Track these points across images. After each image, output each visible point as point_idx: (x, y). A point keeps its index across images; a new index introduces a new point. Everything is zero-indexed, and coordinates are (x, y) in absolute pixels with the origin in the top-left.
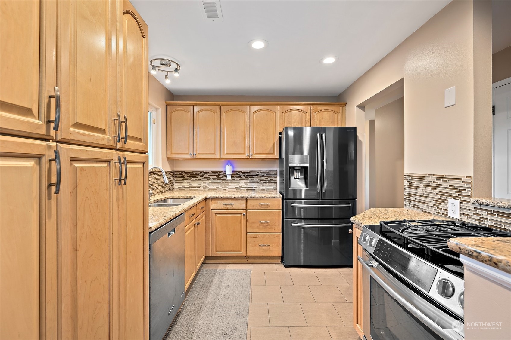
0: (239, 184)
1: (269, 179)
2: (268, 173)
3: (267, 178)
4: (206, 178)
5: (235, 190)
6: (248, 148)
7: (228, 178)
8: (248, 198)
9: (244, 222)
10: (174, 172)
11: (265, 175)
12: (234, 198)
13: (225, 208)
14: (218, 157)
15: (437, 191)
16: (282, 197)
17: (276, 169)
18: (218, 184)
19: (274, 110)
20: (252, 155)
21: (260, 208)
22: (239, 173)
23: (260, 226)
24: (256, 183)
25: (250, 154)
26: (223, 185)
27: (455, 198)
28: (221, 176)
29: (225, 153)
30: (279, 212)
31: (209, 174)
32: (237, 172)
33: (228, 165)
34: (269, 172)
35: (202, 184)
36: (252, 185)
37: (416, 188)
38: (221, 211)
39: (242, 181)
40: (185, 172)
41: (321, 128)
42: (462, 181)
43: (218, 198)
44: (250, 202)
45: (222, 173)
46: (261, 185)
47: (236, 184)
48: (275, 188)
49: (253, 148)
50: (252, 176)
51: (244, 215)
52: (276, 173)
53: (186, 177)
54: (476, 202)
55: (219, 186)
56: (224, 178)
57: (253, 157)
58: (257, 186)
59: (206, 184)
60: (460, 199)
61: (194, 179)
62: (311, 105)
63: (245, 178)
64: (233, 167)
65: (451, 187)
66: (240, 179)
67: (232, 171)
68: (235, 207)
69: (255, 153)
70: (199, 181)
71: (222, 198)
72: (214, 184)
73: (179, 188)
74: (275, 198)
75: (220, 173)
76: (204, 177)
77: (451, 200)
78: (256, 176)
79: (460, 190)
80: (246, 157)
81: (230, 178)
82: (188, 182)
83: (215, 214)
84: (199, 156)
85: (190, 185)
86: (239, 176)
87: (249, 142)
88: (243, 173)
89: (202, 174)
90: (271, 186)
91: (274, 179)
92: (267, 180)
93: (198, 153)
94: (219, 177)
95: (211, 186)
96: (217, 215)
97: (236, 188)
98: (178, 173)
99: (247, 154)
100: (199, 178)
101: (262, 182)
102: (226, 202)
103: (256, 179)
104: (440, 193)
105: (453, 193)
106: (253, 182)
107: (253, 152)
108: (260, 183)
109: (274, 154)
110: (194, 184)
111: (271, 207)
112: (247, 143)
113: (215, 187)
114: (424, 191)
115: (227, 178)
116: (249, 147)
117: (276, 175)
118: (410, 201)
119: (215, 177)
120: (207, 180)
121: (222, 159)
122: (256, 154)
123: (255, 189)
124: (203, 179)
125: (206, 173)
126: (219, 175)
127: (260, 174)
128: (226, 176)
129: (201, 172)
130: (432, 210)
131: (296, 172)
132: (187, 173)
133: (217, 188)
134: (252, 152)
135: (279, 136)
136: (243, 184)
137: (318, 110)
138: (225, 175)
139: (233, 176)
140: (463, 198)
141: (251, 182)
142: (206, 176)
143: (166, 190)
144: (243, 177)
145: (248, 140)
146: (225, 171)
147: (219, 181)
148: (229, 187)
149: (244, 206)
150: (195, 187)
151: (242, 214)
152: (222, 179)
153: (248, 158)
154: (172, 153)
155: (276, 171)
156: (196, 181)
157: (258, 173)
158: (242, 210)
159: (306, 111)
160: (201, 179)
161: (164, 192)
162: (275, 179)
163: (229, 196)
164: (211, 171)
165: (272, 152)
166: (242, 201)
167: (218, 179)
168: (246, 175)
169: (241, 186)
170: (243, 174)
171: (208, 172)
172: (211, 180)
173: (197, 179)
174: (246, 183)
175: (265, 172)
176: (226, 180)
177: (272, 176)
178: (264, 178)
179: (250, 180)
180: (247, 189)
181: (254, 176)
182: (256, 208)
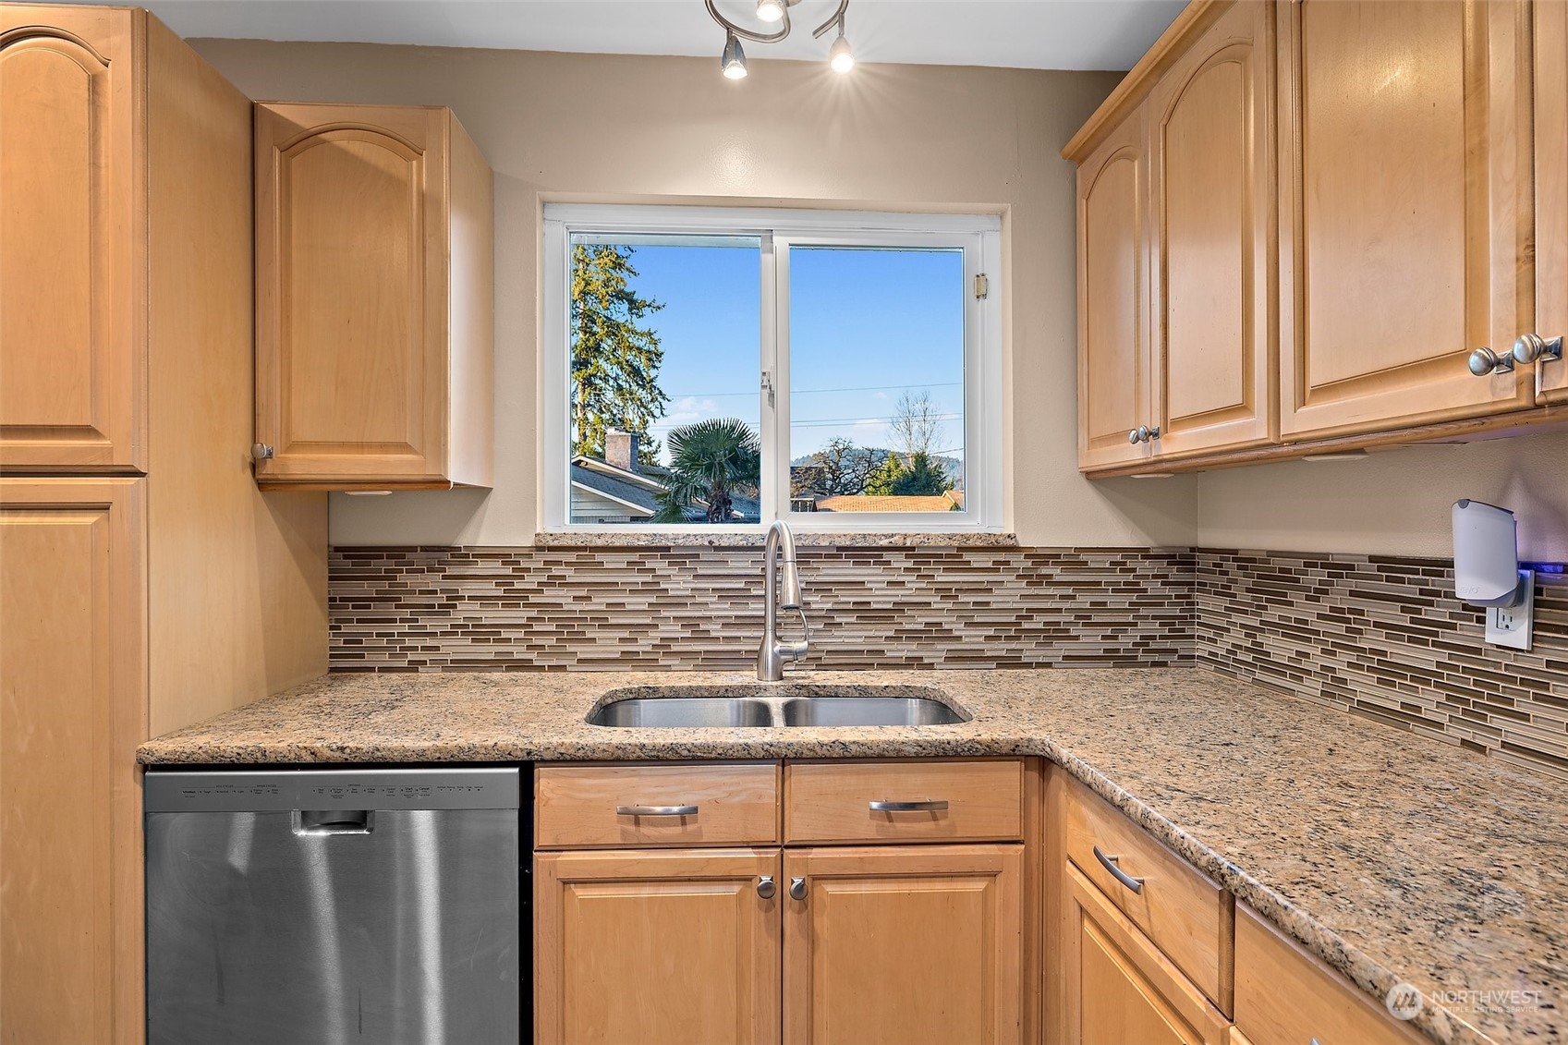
7: (1495, 635)
10: (1185, 559)
18: (1421, 676)
26: (1456, 696)
28: (1438, 612)
31: (1353, 584)
35: (1316, 656)
40: (1235, 555)
53: (1245, 597)
55: (1429, 700)
56: (1467, 634)
61: (1274, 613)
67: (1529, 568)
68: (1157, 918)
70: (1299, 631)
72: (1388, 672)
73: (1212, 659)
75: (1431, 583)
76: (1325, 606)
81: (1520, 635)
82: (1251, 632)
83: (1081, 909)
85: (1257, 649)
89: (1315, 577)
94: (1428, 613)
95: (1365, 687)
98: (1208, 561)
100: (1303, 609)
110: (1280, 648)
113: (1393, 699)
115: (1492, 639)
119: (1393, 614)
120: (1340, 628)
124: (1320, 616)
125: (1339, 568)
128: (1480, 615)
129: (1313, 560)
132: (1245, 561)
133: (1408, 716)
142: (1339, 597)
143: (1065, 658)
147: (1426, 657)
150: (1278, 670)
152: (1446, 636)
156: (1286, 630)
160: (1311, 614)
161: (1049, 665)
164: (1372, 559)
166: (1199, 900)
167: (1420, 634)
171: (1351, 567)
172: (1372, 640)
173: (1292, 614)
176: (1477, 651)
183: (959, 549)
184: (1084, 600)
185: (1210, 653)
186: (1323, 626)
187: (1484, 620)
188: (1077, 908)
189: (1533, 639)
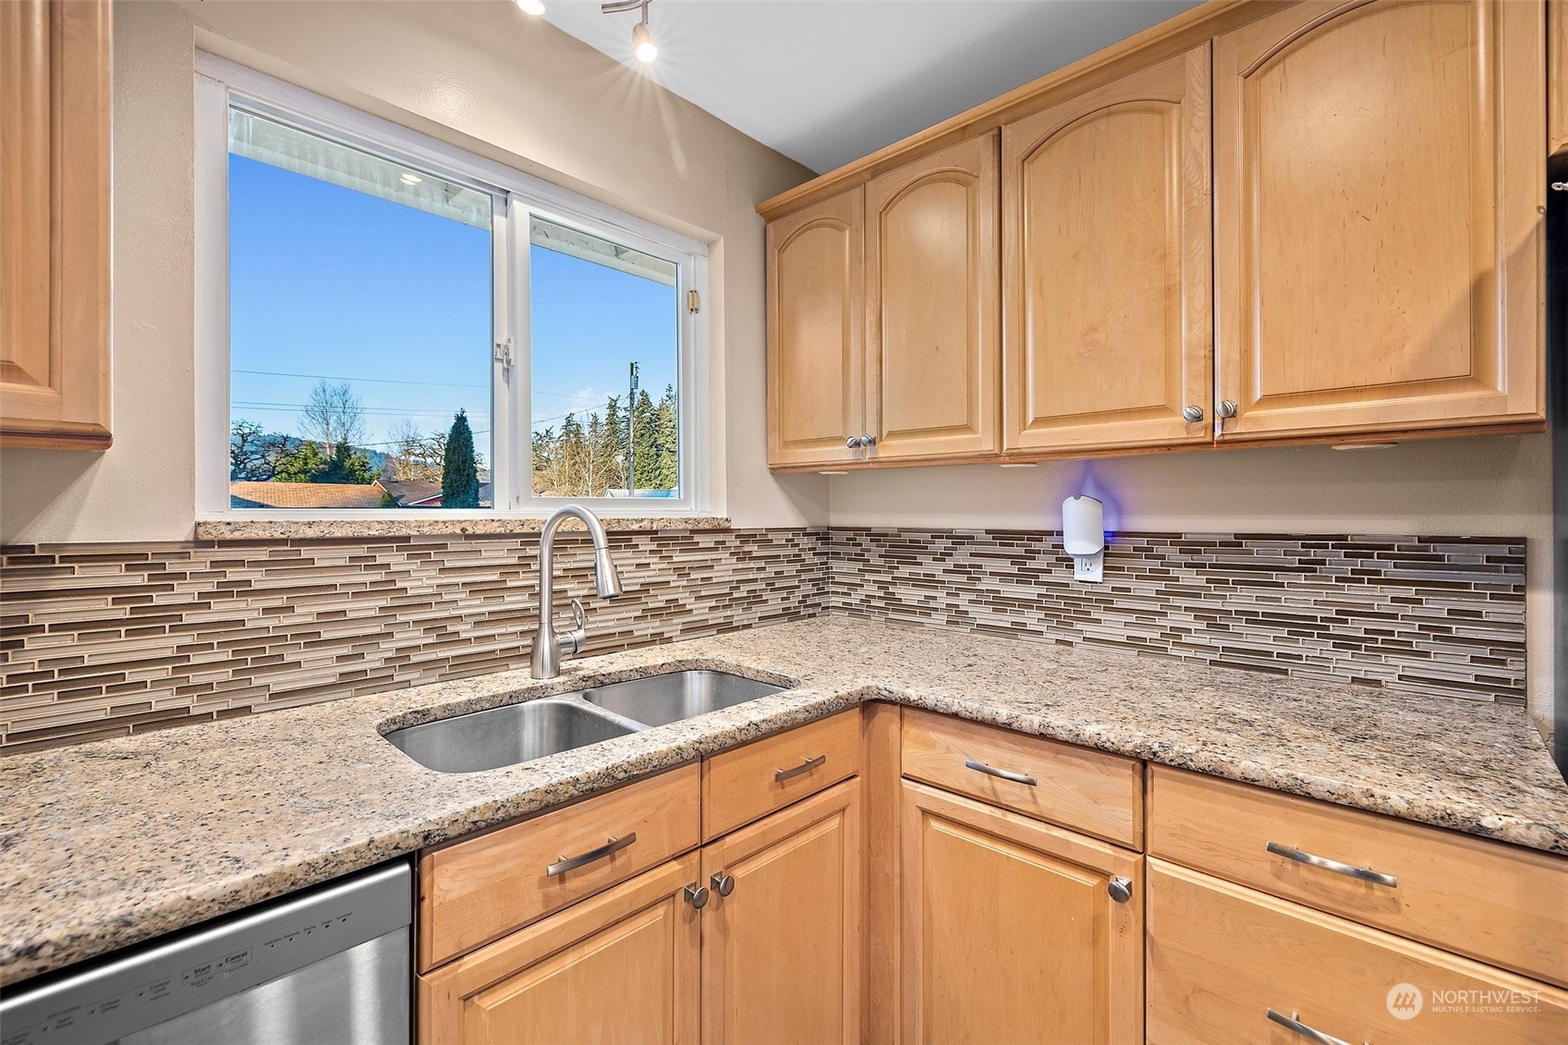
0: (1159, 621)
1: (1437, 607)
2: (1425, 553)
3: (1411, 592)
4: (959, 569)
6: (1202, 365)
7: (1079, 575)
9: (1121, 949)
10: (824, 535)
11: (1388, 569)
12: (1042, 736)
13: (982, 789)
14: (988, 446)
17: (1523, 520)
18: (1026, 604)
20: (1231, 415)
21: (1282, 886)
22: (1158, 550)
24: (1299, 626)
25: (1219, 407)
26: (1051, 614)
28: (1040, 563)
29: (1030, 419)
31: (974, 549)
32: (1143, 542)
34: (1433, 549)
35: (942, 598)
36: (1264, 639)
38: (955, 807)
39: (1177, 601)
40: (867, 531)
43: (934, 712)
45: (1047, 543)
46: (1344, 643)
47: (1132, 618)
48: (1511, 692)
49: (1247, 352)
50: (1260, 575)
51: (1124, 891)
52: (1519, 562)
53: (875, 560)
55: (1032, 618)
56: (1059, 575)
57: (1239, 429)
58: (1301, 647)
59: (963, 601)
61: (904, 571)
63: (1201, 580)
64: (1111, 507)
66: (1162, 586)
67: (1108, 534)
68: (1046, 801)
69: (1258, 395)
70: (929, 581)
71: (955, 716)
72: (1000, 604)
73: (847, 607)
75: (1036, 546)
76: (949, 563)
78: (1301, 579)
80: (1181, 435)
81: (1096, 574)
82: (882, 585)
83: (925, 812)
85: (890, 597)
86: (1157, 564)
87: (1202, 316)
88: (1189, 547)
89: (940, 545)
90: (1456, 664)
91: (1495, 610)
92: (1410, 610)
93: (884, 435)
94: (1031, 564)
95: (984, 615)
96: (936, 825)
97: (1132, 643)
98: (843, 536)
99: (1186, 414)
100: (929, 566)
101: (1357, 628)
102: (991, 752)
103: (1298, 598)
106: (1273, 620)
107: (1246, 390)
108: (1336, 630)
109: (1482, 380)
110: (910, 595)
112: (1190, 326)
113: (1005, 620)
115: (1077, 577)
116: (1206, 352)
117: (1513, 579)
119: (1005, 566)
120: (964, 578)
121: (1017, 456)
122: (1270, 400)
123: (1285, 672)
124: (944, 571)
125: (960, 539)
126: (1032, 554)
127: (1337, 561)
128: (1068, 563)
129: (937, 534)
132: (877, 536)
133: (1018, 629)
134: (1234, 382)
136: (1186, 620)
138: (1061, 554)
139: (1113, 562)
141: (1251, 618)
142: (962, 556)
143: (760, 618)
144: (1189, 578)
145: (1202, 301)
146: (1060, 533)
147: (1031, 592)
148: (1089, 629)
149: (1123, 819)
150: (910, 610)
151: (1105, 875)
152: (1043, 577)
153: (1201, 436)
154: (786, 444)
155: (1522, 542)
156: (915, 582)
157: (1315, 555)
158: (1110, 850)
160: (937, 569)
161: (749, 626)
162: (1506, 607)
163: (1003, 713)
164: (988, 532)
166: (1103, 777)
167: (1025, 577)
168: (1211, 566)
169: (1176, 633)
170: (1188, 558)
171: (973, 538)
172: (987, 584)
173: (920, 570)
174: (1214, 621)
175: (1390, 547)
176: (1067, 585)
177: (1467, 585)
178: (1381, 598)
179: (1244, 598)
180: (1216, 657)
181: (1275, 577)
182: (1241, 869)
183: (693, 531)
184: (771, 570)
185: (844, 603)
186: (947, 578)
187: (1072, 567)
188: (919, 812)
189: (1104, 575)
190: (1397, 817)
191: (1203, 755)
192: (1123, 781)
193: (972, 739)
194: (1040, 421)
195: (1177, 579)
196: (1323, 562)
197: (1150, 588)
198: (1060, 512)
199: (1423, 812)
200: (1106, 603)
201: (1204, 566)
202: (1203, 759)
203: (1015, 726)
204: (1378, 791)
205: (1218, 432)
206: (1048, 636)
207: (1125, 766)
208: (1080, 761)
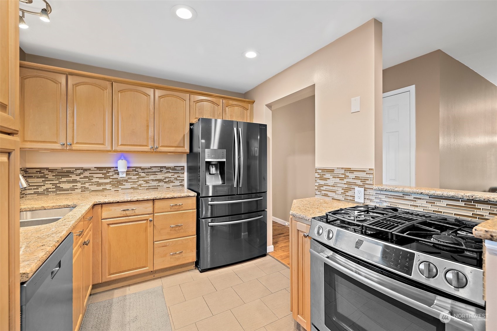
0: (137, 183)
1: (176, 176)
2: (174, 168)
3: (173, 174)
4: (85, 177)
5: (132, 190)
6: (152, 140)
7: (121, 175)
8: (155, 199)
9: (150, 229)
11: (171, 171)
12: (137, 201)
13: (124, 215)
14: (109, 148)
15: (345, 181)
16: (196, 195)
17: (184, 164)
18: (107, 184)
19: (184, 98)
20: (157, 148)
21: (171, 210)
22: (137, 170)
23: (171, 232)
24: (160, 180)
25: (155, 147)
26: (113, 185)
27: (359, 186)
28: (111, 174)
29: (120, 144)
30: (193, 212)
31: (90, 172)
32: (134, 169)
33: (122, 160)
34: (176, 168)
35: (79, 185)
36: (155, 183)
37: (326, 179)
38: (117, 220)
39: (140, 179)
40: (47, 169)
41: (237, 122)
42: (366, 173)
43: (113, 203)
44: (157, 203)
45: (112, 170)
46: (166, 182)
47: (132, 183)
48: (183, 186)
49: (159, 139)
50: (154, 173)
51: (151, 221)
52: (183, 169)
54: (378, 189)
55: (108, 187)
56: (115, 176)
57: (158, 150)
58: (160, 184)
59: (87, 185)
60: (364, 187)
61: (64, 179)
62: (223, 99)
63: (145, 175)
64: (128, 162)
65: (357, 178)
66: (138, 176)
67: (128, 167)
68: (137, 212)
70: (75, 181)
71: (118, 202)
72: (99, 184)
73: (37, 193)
74: (189, 197)
75: (109, 170)
76: (82, 176)
77: (357, 189)
78: (160, 173)
79: (364, 180)
80: (149, 150)
81: (124, 175)
82: (53, 184)
83: (108, 225)
84: (75, 147)
85: (57, 187)
86: (137, 173)
87: (153, 132)
88: (143, 169)
89: (78, 172)
90: (177, 183)
91: (181, 175)
92: (173, 176)
93: (75, 142)
94: (108, 174)
95: (94, 188)
96: (111, 226)
97: (132, 188)
98: (34, 171)
99: (150, 147)
100: (74, 177)
101: (167, 180)
102: (125, 207)
103: (160, 176)
104: (348, 183)
105: (359, 182)
106: (156, 180)
107: (159, 144)
108: (164, 180)
109: (184, 147)
110: (66, 186)
111: (184, 208)
112: (151, 133)
113: (101, 188)
114: (333, 181)
116: (153, 137)
117: (183, 171)
118: (320, 191)
119: (101, 176)
120: (87, 179)
121: (115, 151)
122: (162, 146)
123: (158, 188)
124: (80, 178)
125: (85, 170)
126: (108, 172)
127: (165, 170)
128: (118, 174)
129: (77, 169)
130: (341, 197)
131: (213, 168)
132: (51, 170)
133: (105, 189)
134: (157, 143)
135: (190, 128)
136: (142, 182)
137: (230, 105)
138: (116, 172)
139: (128, 173)
140: (367, 186)
141: (153, 180)
142: (87, 174)
144: (143, 175)
145: (153, 129)
146: (117, 167)
147: (108, 181)
148: (122, 187)
149: (150, 210)
150: (67, 190)
151: (147, 220)
152: (111, 177)
153: (152, 151)
154: (25, 140)
155: (184, 166)
156: (69, 182)
157: (162, 169)
158: (148, 215)
159: (218, 104)
160: (78, 178)
162: (183, 175)
163: (129, 199)
164: (95, 168)
165: (183, 146)
166: (148, 204)
167: (105, 178)
168: (146, 172)
169: (140, 185)
170: (143, 171)
171: (90, 169)
172: (95, 180)
173: (71, 179)
174: (147, 182)
175: (171, 168)
176: (118, 178)
177: (179, 172)
178: (169, 175)
179: (152, 177)
180: (147, 188)
181: (157, 173)
182: (166, 210)
185: (34, 192)
186: (81, 180)
187: (119, 174)
188: (107, 225)
189: (126, 175)
190: (183, 197)
191: (162, 196)
192: (150, 204)
193: (121, 206)
194: (121, 145)
195: (141, 175)
196: (163, 171)
197: (136, 177)
198: (117, 163)
199: (185, 196)
200: (126, 181)
201: (145, 172)
202: (162, 197)
203: (132, 201)
204: (181, 195)
205: (155, 150)
206: (112, 190)
207: (151, 201)
208: (143, 203)
